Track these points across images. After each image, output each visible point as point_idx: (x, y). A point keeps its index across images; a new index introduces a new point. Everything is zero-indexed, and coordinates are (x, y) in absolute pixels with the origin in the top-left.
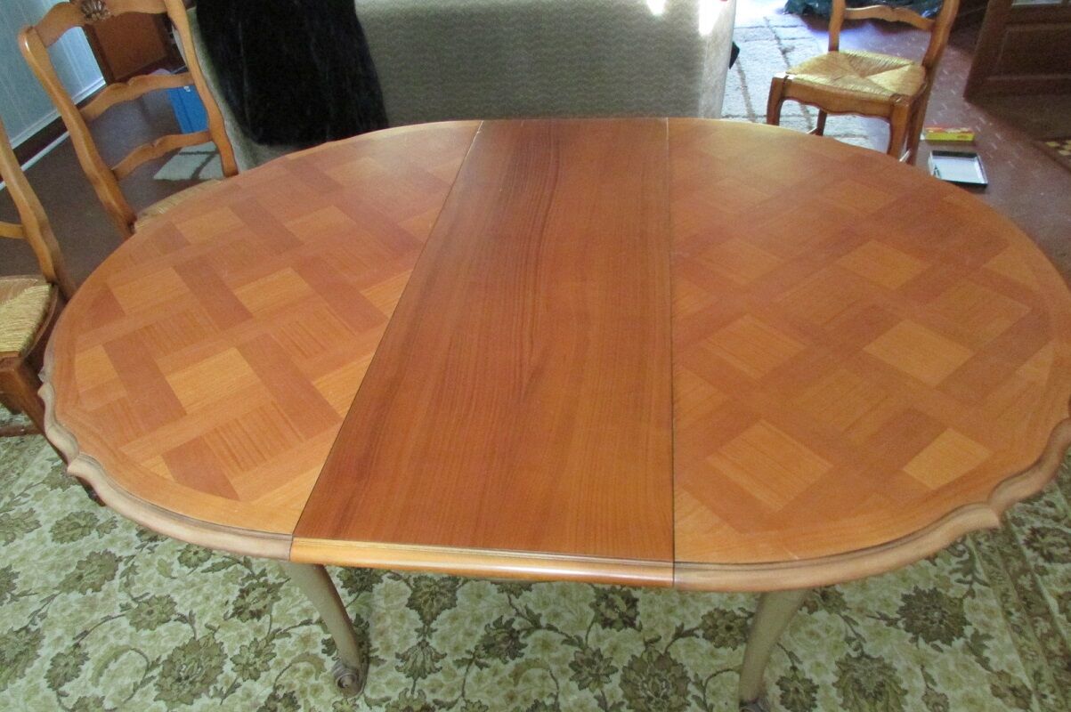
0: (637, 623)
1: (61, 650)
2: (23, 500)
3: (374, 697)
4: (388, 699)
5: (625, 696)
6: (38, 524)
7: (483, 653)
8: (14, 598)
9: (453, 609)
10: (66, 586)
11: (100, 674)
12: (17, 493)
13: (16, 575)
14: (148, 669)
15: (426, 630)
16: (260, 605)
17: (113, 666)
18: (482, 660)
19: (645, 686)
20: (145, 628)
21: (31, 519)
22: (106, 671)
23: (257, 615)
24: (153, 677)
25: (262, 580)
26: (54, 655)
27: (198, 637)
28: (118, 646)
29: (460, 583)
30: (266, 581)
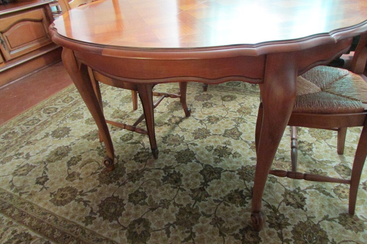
0: (304, 208)
1: (75, 156)
2: (81, 110)
3: (177, 202)
4: (182, 205)
5: (293, 237)
6: (83, 117)
7: (227, 199)
8: (68, 136)
9: (219, 180)
10: (84, 137)
11: (83, 166)
12: (80, 107)
13: (70, 130)
14: (99, 169)
15: (205, 184)
16: (144, 158)
17: (88, 165)
18: (226, 202)
19: (305, 236)
20: (102, 156)
21: (82, 116)
22: (85, 165)
23: (141, 161)
24: (99, 172)
25: (147, 150)
26: (72, 157)
27: (119, 164)
28: (92, 159)
29: (223, 171)
30: (148, 151)
